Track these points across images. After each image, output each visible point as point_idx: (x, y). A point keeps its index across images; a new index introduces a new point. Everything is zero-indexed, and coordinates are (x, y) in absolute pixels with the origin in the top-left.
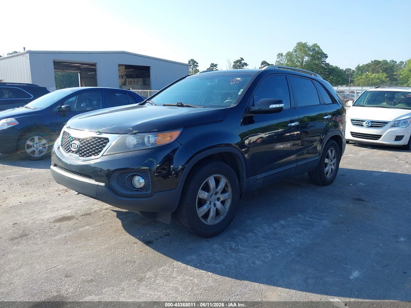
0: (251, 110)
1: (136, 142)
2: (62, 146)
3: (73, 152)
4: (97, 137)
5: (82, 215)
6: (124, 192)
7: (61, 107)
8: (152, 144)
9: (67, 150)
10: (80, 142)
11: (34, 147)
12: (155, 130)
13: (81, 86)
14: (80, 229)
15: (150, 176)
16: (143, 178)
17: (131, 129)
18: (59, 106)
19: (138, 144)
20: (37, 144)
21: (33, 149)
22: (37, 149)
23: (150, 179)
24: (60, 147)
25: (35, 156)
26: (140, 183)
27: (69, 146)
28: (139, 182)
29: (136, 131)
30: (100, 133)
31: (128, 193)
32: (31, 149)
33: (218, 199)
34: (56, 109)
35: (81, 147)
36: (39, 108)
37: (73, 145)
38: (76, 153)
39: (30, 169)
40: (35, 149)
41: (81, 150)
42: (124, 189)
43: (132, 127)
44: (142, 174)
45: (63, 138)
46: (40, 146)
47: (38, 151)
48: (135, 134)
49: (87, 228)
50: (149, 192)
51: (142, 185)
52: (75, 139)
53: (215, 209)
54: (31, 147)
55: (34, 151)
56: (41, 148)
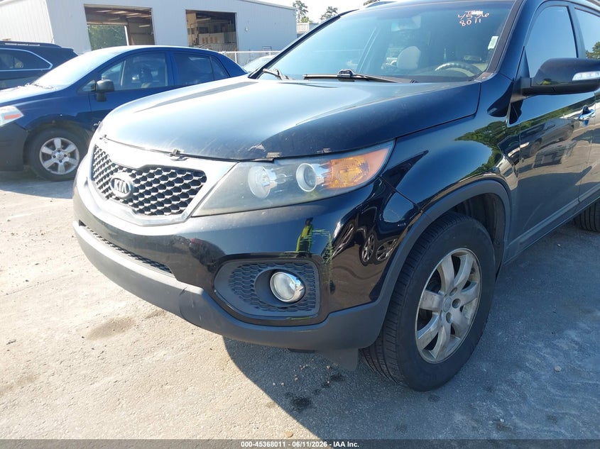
0: (522, 88)
1: (274, 184)
2: (93, 179)
3: (118, 199)
4: (174, 168)
5: (149, 317)
6: (251, 310)
7: (96, 84)
8: (319, 187)
9: (104, 192)
10: (133, 176)
11: (55, 157)
12: (326, 151)
13: (130, 44)
14: (147, 359)
15: (317, 276)
16: (300, 279)
17: (261, 147)
18: (92, 82)
19: (279, 187)
20: (59, 151)
21: (53, 161)
22: (61, 161)
23: (317, 283)
24: (90, 181)
25: (59, 173)
26: (292, 292)
27: (107, 183)
28: (288, 286)
29: (275, 155)
30: (182, 157)
31: (260, 312)
32: (50, 161)
33: (455, 303)
34: (87, 88)
35: (136, 190)
36: (58, 86)
37: (116, 182)
38: (126, 202)
39: (50, 199)
40: (58, 162)
41: (136, 198)
42: (251, 304)
43: (264, 143)
44: (296, 269)
45: (93, 161)
46: (65, 156)
47: (62, 164)
48: (272, 162)
49: (160, 353)
50: (314, 311)
51: (298, 294)
52: (121, 168)
53: (448, 326)
54: (51, 158)
55: (56, 164)
56: (67, 159)
